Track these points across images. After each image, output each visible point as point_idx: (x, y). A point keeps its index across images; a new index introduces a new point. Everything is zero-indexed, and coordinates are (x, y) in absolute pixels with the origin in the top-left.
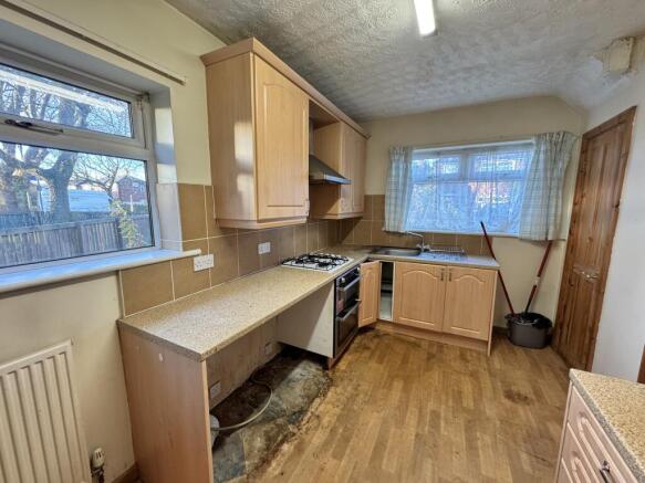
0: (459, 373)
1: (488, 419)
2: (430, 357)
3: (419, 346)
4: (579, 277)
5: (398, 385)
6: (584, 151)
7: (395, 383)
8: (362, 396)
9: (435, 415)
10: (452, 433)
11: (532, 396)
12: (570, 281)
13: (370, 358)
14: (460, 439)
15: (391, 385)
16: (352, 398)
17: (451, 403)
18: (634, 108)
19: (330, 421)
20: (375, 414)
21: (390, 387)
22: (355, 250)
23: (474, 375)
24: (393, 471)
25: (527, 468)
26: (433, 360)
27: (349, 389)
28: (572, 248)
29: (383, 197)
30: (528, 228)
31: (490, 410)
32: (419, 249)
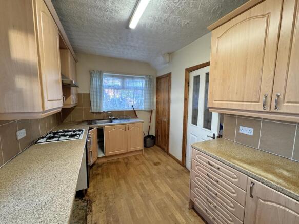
0: (139, 165)
1: (155, 175)
2: (126, 164)
3: (119, 162)
4: (161, 121)
5: (122, 182)
6: (157, 82)
7: (121, 182)
8: (110, 197)
9: (141, 184)
10: (149, 187)
11: (159, 161)
12: (158, 122)
13: (102, 178)
14: (153, 187)
15: (119, 184)
16: (107, 202)
17: (143, 177)
18: (170, 73)
19: (103, 221)
20: (121, 200)
21: (119, 185)
22: (77, 124)
23: (143, 163)
24: (142, 216)
25: (170, 182)
26: (128, 165)
27: (102, 198)
28: (157, 112)
29: (90, 94)
30: (146, 107)
31: (154, 172)
32: (110, 119)
